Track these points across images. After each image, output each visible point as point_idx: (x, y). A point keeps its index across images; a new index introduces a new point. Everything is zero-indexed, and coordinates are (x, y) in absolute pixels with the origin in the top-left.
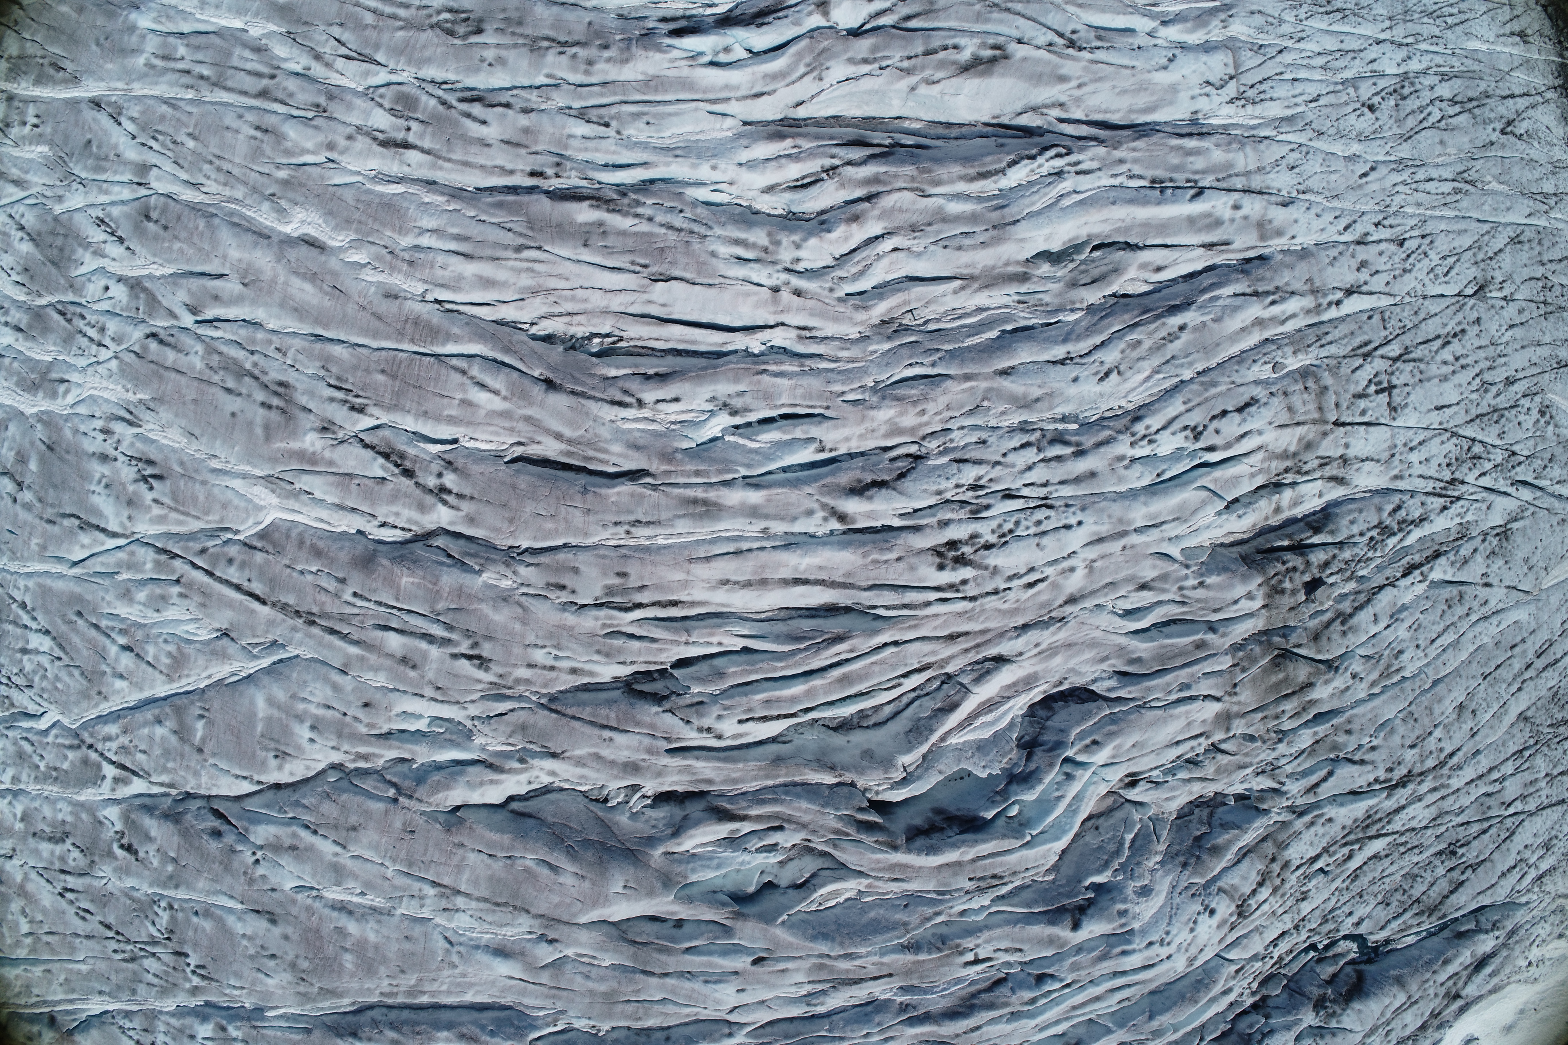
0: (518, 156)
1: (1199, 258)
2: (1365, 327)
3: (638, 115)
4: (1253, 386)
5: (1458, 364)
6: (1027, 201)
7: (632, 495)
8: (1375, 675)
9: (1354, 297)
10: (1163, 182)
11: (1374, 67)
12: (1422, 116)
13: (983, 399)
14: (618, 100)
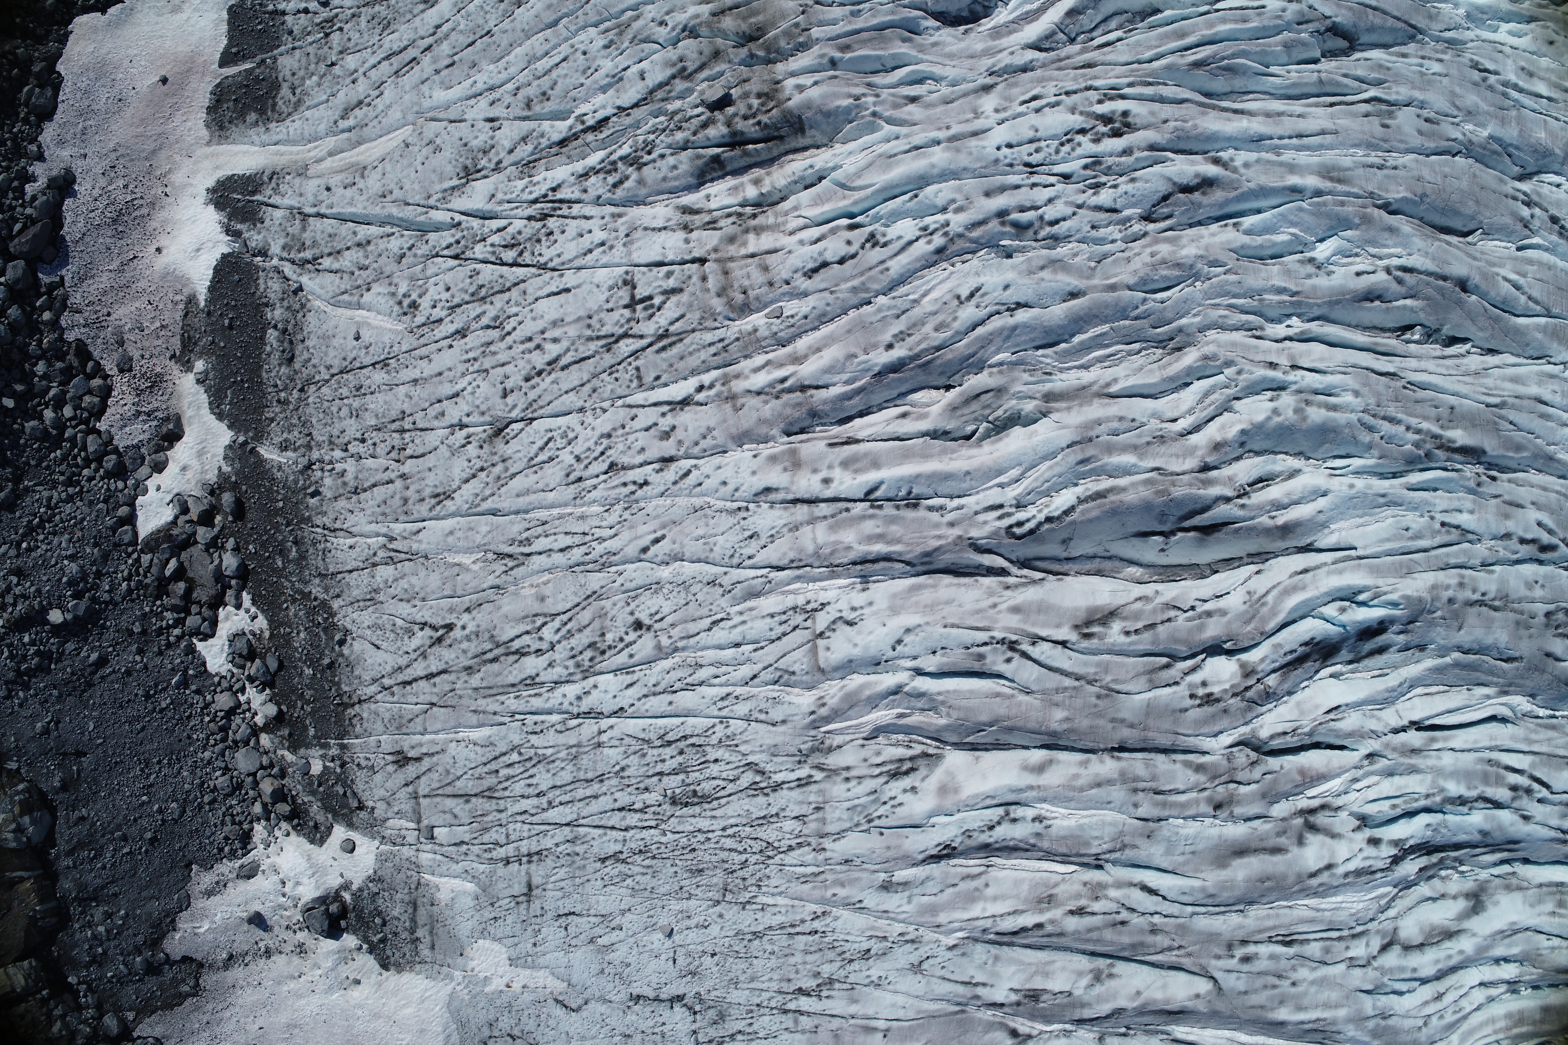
0: (1509, 493)
1: (861, 428)
2: (664, 366)
3: (1417, 537)
4: (811, 289)
5: (537, 341)
6: (1058, 470)
7: (1387, 191)
8: (636, 25)
9: (679, 398)
10: (907, 506)
11: (629, 679)
12: (568, 627)
13: (1095, 268)
14: (1433, 553)
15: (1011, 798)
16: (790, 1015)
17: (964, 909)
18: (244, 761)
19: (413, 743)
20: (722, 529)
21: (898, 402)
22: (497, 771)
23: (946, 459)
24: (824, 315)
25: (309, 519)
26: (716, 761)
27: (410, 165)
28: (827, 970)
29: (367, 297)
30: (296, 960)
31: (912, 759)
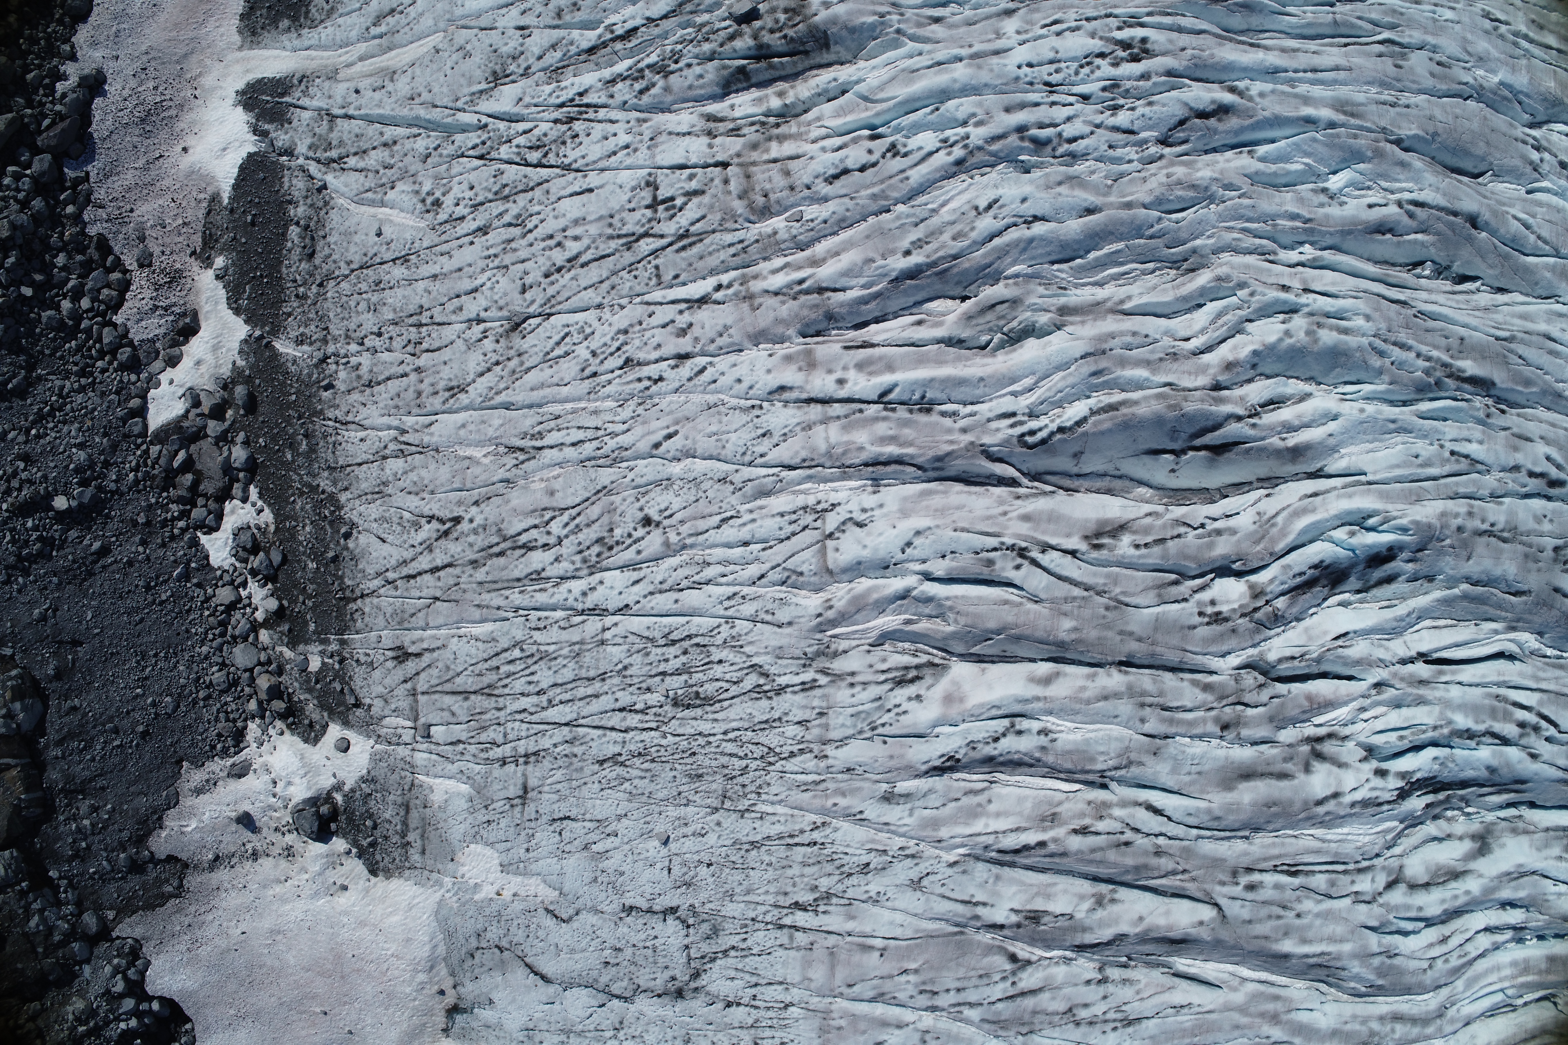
0: (1519, 426)
1: (877, 333)
2: (684, 265)
3: (1427, 464)
4: (831, 194)
5: (558, 239)
6: (1071, 380)
7: (1399, 128)
9: (697, 296)
10: (920, 410)
11: (635, 575)
12: (577, 521)
13: (1111, 187)
14: (1442, 481)
15: (1017, 708)
16: (785, 931)
17: (967, 824)
18: (241, 656)
19: (414, 638)
20: (735, 427)
21: (914, 310)
22: (498, 668)
23: (960, 366)
24: (843, 220)
25: (321, 412)
26: (720, 662)
27: (440, 69)
28: (824, 884)
29: (391, 195)
30: (283, 863)
31: (917, 667)
